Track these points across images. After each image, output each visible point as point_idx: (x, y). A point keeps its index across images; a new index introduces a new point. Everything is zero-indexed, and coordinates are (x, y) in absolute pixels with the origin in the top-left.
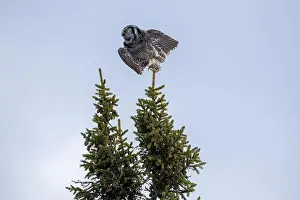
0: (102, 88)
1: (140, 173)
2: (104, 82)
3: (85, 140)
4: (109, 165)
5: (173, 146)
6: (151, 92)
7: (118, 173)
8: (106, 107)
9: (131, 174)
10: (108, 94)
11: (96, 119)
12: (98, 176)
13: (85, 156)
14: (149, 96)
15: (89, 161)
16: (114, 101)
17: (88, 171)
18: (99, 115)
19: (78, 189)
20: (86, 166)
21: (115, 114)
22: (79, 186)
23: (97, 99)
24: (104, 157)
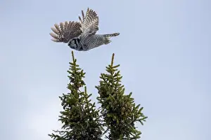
0: (74, 65)
1: (100, 125)
2: (75, 61)
3: (62, 101)
4: (79, 119)
5: (124, 106)
6: (110, 69)
7: (85, 124)
8: (77, 78)
9: (94, 125)
10: (78, 69)
11: (70, 87)
12: (71, 127)
13: (62, 113)
14: (108, 71)
15: (65, 116)
16: (82, 74)
17: (64, 123)
18: (72, 84)
19: (57, 136)
20: (63, 120)
21: (83, 83)
22: (58, 134)
23: (70, 73)
24: (75, 113)
